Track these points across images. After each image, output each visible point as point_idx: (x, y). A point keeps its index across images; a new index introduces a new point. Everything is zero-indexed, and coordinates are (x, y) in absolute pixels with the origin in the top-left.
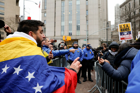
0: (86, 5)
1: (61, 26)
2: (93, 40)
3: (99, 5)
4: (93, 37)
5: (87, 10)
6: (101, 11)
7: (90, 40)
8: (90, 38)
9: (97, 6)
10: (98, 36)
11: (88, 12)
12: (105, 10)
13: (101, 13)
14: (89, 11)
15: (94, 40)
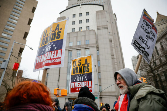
0: (97, 56)
1: (67, 80)
2: (108, 98)
3: (113, 55)
4: (108, 95)
5: (98, 61)
6: (116, 64)
7: (104, 98)
8: (105, 95)
9: (110, 57)
10: (115, 92)
11: (99, 63)
12: (121, 62)
13: (116, 66)
14: (101, 62)
15: (110, 98)
